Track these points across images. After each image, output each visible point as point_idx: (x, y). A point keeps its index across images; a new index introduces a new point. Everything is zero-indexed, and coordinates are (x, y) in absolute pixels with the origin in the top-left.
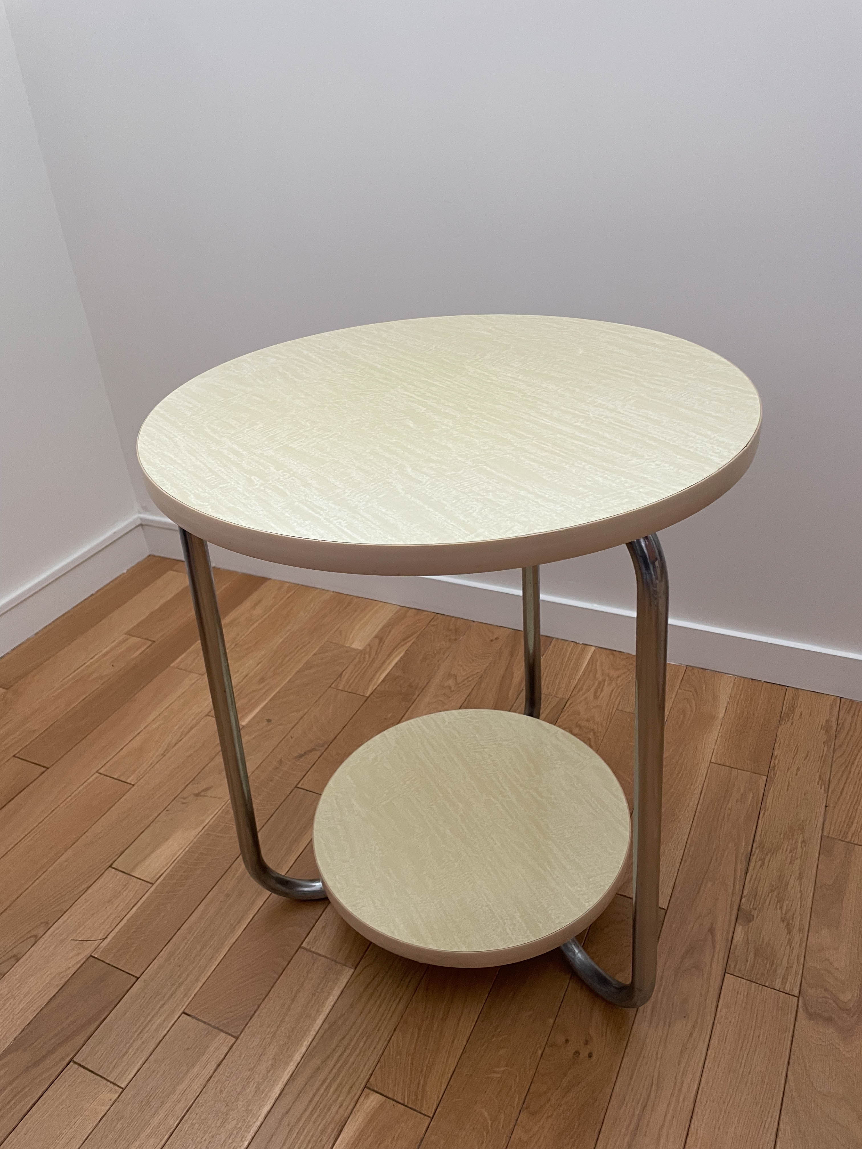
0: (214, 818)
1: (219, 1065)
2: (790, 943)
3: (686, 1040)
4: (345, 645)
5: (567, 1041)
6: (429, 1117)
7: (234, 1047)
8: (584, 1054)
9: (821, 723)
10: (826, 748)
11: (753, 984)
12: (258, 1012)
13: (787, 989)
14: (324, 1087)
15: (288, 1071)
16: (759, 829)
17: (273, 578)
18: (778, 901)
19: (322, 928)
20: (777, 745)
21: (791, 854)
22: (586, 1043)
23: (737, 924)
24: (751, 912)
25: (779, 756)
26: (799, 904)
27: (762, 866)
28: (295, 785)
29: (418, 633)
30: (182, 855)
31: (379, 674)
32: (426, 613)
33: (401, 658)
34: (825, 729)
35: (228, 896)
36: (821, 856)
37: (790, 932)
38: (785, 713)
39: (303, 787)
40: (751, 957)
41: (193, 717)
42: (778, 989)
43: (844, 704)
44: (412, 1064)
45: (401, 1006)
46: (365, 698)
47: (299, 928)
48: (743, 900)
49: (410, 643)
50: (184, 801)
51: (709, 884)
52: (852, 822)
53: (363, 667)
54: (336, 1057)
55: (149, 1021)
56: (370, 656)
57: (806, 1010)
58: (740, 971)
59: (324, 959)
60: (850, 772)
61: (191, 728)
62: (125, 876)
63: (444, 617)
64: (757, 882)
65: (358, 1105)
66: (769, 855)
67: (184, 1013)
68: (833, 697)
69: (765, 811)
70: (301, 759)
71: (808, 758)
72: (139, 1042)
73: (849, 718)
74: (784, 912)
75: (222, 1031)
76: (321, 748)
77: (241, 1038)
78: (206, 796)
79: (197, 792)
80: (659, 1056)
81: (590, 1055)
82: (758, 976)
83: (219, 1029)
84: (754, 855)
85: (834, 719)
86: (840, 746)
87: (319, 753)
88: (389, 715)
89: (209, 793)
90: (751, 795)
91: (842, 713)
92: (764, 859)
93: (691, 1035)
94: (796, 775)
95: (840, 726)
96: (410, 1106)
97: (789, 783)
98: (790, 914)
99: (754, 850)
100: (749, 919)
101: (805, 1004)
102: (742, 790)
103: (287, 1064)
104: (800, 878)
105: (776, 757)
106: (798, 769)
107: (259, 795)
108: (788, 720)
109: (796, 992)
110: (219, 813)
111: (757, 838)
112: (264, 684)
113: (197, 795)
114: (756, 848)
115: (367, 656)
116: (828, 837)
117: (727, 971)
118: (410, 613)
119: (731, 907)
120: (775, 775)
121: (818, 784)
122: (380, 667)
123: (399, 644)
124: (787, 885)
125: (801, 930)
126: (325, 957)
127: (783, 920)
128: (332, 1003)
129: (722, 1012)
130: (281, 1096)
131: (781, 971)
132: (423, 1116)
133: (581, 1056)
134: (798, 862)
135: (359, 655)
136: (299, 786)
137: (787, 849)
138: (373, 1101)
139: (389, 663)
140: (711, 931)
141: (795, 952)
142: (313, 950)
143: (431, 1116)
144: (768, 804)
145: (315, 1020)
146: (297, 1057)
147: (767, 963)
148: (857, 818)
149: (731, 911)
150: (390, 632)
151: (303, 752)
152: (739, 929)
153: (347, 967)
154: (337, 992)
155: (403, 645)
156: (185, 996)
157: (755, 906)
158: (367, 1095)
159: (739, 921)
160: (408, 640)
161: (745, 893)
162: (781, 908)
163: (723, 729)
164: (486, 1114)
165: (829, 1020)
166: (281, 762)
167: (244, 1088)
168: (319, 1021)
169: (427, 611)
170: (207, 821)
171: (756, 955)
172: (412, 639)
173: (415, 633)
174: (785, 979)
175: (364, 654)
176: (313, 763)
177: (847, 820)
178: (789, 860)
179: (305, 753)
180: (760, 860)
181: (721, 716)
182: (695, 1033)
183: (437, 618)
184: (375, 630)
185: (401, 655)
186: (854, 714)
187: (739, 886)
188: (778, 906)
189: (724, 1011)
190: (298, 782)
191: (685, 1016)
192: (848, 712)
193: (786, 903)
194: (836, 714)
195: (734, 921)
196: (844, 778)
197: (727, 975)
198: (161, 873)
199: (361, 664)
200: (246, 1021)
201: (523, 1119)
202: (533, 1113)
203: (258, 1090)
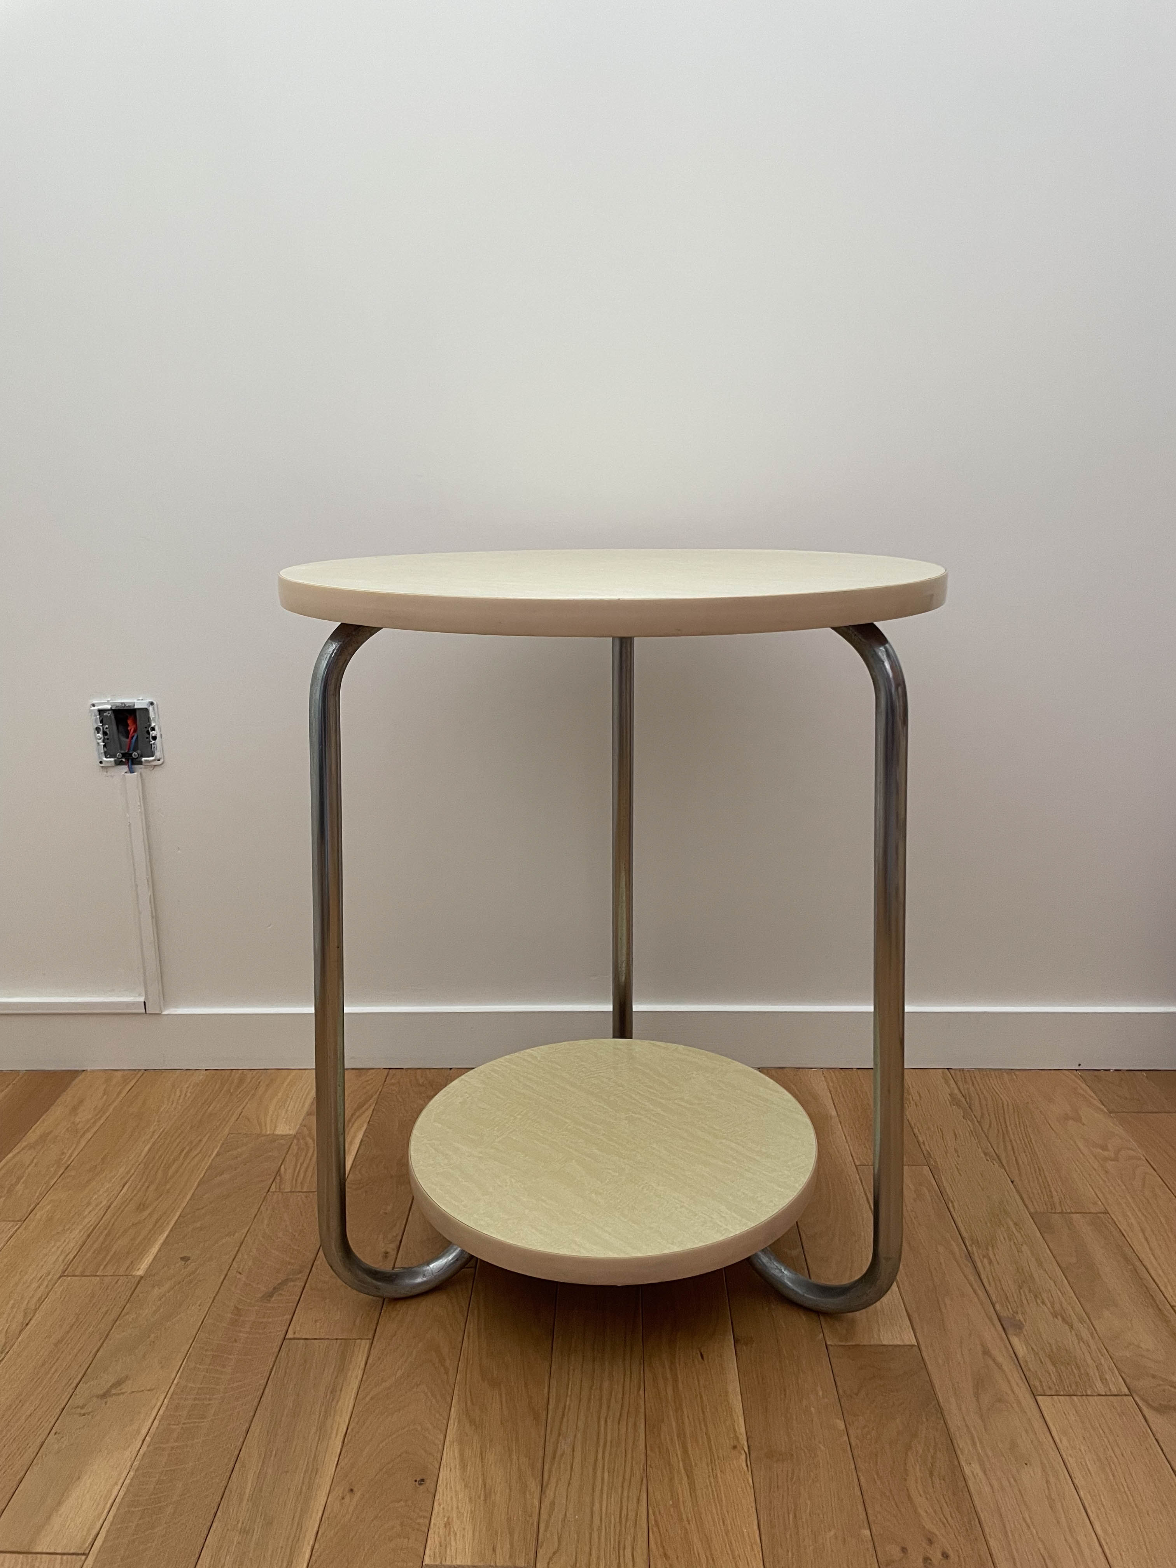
0: (156, 1423)
2: (1080, 1339)
3: (1046, 1490)
4: (264, 1132)
5: (904, 1550)
8: (936, 1557)
9: (946, 1099)
10: (969, 1122)
11: (1075, 1398)
13: (1113, 1390)
16: (959, 1224)
17: (89, 1069)
18: (1036, 1297)
19: (445, 1527)
20: (916, 1131)
21: (1012, 1242)
22: (930, 1542)
23: (1009, 1336)
24: (1015, 1317)
25: (926, 1142)
26: (1060, 1294)
27: (990, 1262)
28: (282, 1336)
29: (375, 1097)
30: (122, 1493)
32: (374, 1071)
33: (365, 1132)
34: (955, 1103)
35: (245, 1531)
36: (1046, 1235)
37: (1071, 1327)
39: (296, 1336)
40: (1051, 1367)
41: (35, 1285)
42: (1104, 1394)
43: (956, 1076)
47: (406, 1540)
48: (998, 1307)
49: (370, 1111)
50: (83, 1411)
51: (948, 1302)
52: (1051, 1192)
53: (310, 1154)
57: (1150, 1406)
58: (1050, 1388)
60: (1011, 1141)
63: (404, 1071)
64: (998, 1283)
66: (990, 1248)
68: (940, 1070)
69: (952, 1202)
70: (273, 1299)
71: (958, 1136)
73: (972, 1089)
74: (1049, 1306)
76: (299, 1276)
78: (123, 1393)
79: (101, 1392)
80: (1028, 1521)
81: (945, 1556)
82: (1074, 1387)
84: (974, 1254)
85: (956, 1091)
86: (982, 1117)
87: (300, 1284)
88: (389, 1208)
89: (127, 1387)
90: (925, 1188)
91: (960, 1085)
92: (988, 1254)
93: (1047, 1482)
94: (959, 1157)
95: (968, 1097)
97: (957, 1167)
98: (1057, 1306)
99: (969, 1248)
100: (1019, 1326)
101: (1143, 1400)
102: (912, 1187)
104: (1040, 1264)
105: (924, 1143)
106: (956, 1151)
107: (224, 1366)
108: (910, 1102)
109: (1125, 1391)
110: (161, 1412)
111: (965, 1234)
112: (148, 1212)
113: (104, 1396)
114: (971, 1246)
115: (309, 1140)
116: (1036, 1212)
117: (1035, 1393)
119: (990, 1319)
120: (936, 1162)
121: (988, 1161)
123: (352, 1115)
124: (1032, 1276)
125: (1081, 1320)
127: (1055, 1315)
129: (1064, 1444)
131: (1093, 1372)
134: (1025, 1248)
135: (295, 1141)
136: (289, 1336)
137: (1004, 1238)
139: (351, 1143)
140: (986, 1352)
141: (1093, 1347)
144: (949, 1194)
147: (1072, 1369)
148: (1052, 1187)
149: (993, 1324)
151: (271, 1289)
152: (1015, 1340)
155: (358, 1117)
157: (1015, 1310)
159: (1010, 1331)
161: (994, 1298)
162: (1043, 1303)
163: (846, 1127)
166: (237, 1311)
169: (374, 1069)
170: (144, 1431)
171: (1054, 1364)
172: (372, 1105)
173: (372, 1096)
174: (1103, 1380)
175: (304, 1138)
176: (298, 1299)
177: (1044, 1190)
178: (1014, 1247)
179: (274, 1289)
180: (984, 1257)
181: (834, 1113)
182: (1052, 1480)
183: (394, 1074)
184: (303, 1106)
185: (364, 1128)
186: (973, 1083)
187: (981, 1293)
188: (1038, 1301)
189: (1065, 1440)
190: (284, 1332)
191: (1026, 1464)
192: (966, 1082)
193: (1045, 1295)
194: (955, 1086)
195: (1003, 1333)
196: (1009, 1148)
197: (1039, 1398)
198: (94, 1532)
199: (304, 1154)
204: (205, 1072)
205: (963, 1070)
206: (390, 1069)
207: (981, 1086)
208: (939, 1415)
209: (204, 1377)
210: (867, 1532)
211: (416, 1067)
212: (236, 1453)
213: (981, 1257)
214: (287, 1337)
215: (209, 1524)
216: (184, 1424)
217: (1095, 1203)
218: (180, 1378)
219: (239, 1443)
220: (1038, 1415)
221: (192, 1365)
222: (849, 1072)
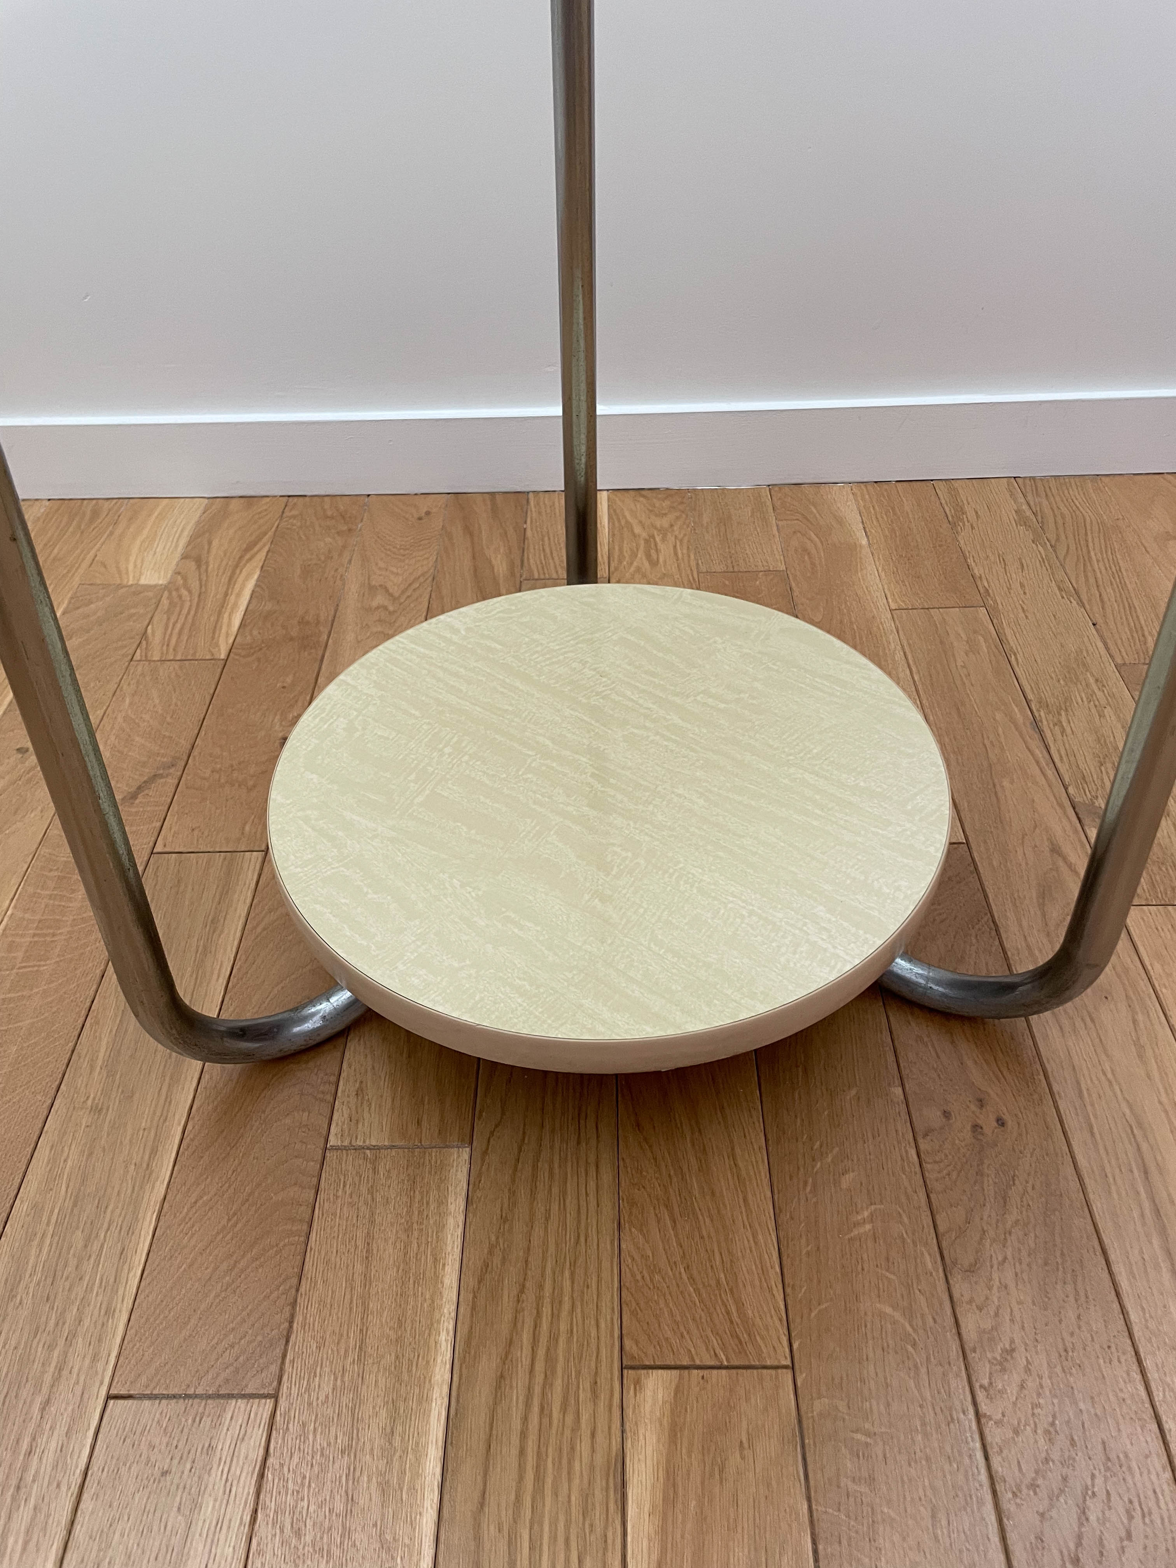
1: (262, 1475)
3: (1133, 1034)
4: (125, 582)
5: (947, 1114)
6: (786, 1367)
7: (278, 1418)
8: (989, 1124)
9: (1011, 517)
10: (1041, 548)
11: (1170, 908)
12: (299, 1319)
14: (536, 1409)
15: (434, 1411)
16: (1024, 682)
19: (357, 1093)
20: (970, 561)
21: (1092, 703)
22: (981, 1103)
23: (1086, 828)
24: (1094, 803)
25: (983, 575)
27: (1063, 732)
28: (149, 851)
29: (270, 534)
31: (226, 616)
32: (268, 500)
33: (258, 580)
34: (1022, 523)
38: (952, 516)
39: (167, 849)
43: (1025, 486)
44: (691, 1278)
46: (223, 662)
47: (304, 1114)
48: (1071, 790)
49: (263, 554)
51: (1006, 783)
52: (1144, 636)
53: (185, 611)
54: (526, 1337)
56: (190, 592)
59: (394, 1152)
60: (1094, 570)
63: (307, 499)
64: (1072, 758)
65: (629, 1412)
66: (1063, 713)
67: (109, 1397)
68: (1004, 480)
69: (1015, 655)
70: (137, 801)
71: (1025, 566)
73: (1045, 503)
75: (230, 1396)
76: (172, 770)
77: (284, 1390)
80: (1110, 1076)
81: (1001, 1122)
83: (218, 1396)
84: (1041, 721)
85: (1025, 508)
86: (1058, 540)
87: (173, 781)
88: (289, 680)
90: (980, 637)
91: (1030, 498)
92: (1060, 722)
93: (1135, 1021)
94: (1025, 593)
95: (1039, 514)
96: (735, 1362)
97: (1023, 608)
99: (1036, 714)
102: (963, 635)
103: (424, 1399)
105: (980, 577)
106: (1022, 586)
108: (964, 525)
111: (1030, 696)
114: (1038, 711)
115: (184, 592)
116: (1124, 664)
118: (234, 505)
119: (1061, 806)
120: (995, 601)
121: (1063, 597)
122: (223, 605)
123: (241, 558)
126: (392, 1147)
128: (460, 1231)
130: (449, 1476)
132: (773, 1372)
133: (987, 1130)
134: (1108, 711)
135: (166, 594)
136: (158, 849)
137: (1082, 699)
138: (655, 1387)
139: (239, 595)
140: (1055, 850)
142: (360, 1143)
143: (788, 1362)
144: (1012, 643)
145: (437, 1279)
146: (441, 1374)
147: (1167, 869)
148: (1145, 628)
149: (1065, 813)
150: (210, 543)
151: (134, 789)
153: (453, 1147)
154: (456, 1205)
155: (250, 559)
156: (95, 1358)
157: (1093, 794)
158: (637, 1382)
159: (1087, 821)
160: (256, 549)
161: (1067, 780)
163: (879, 558)
164: (888, 1310)
167: (350, 1500)
168: (450, 1277)
169: (268, 496)
172: (264, 545)
173: (265, 534)
175: (177, 590)
176: (169, 800)
177: (1135, 635)
178: (1094, 710)
179: (139, 788)
180: (1056, 724)
181: (864, 542)
182: (1140, 1017)
183: (295, 504)
184: (176, 546)
185: (256, 577)
186: (1047, 495)
187: (1050, 773)
189: (1157, 966)
190: (151, 844)
191: (1106, 998)
192: (1038, 495)
194: (1023, 500)
195: (1079, 825)
196: (1092, 581)
199: (178, 609)
200: (278, 1351)
201: (960, 1288)
202: (971, 1270)
203: (384, 1488)
204: (47, 503)
205: (1033, 478)
206: (289, 496)
207: (1058, 499)
208: (994, 933)
209: (47, 906)
210: (899, 1091)
211: (323, 493)
212: (88, 1004)
213: (1051, 726)
214: (155, 851)
215: (49, 1101)
216: (19, 968)
218: (15, 907)
219: (92, 993)
221: (31, 890)
222: (885, 486)
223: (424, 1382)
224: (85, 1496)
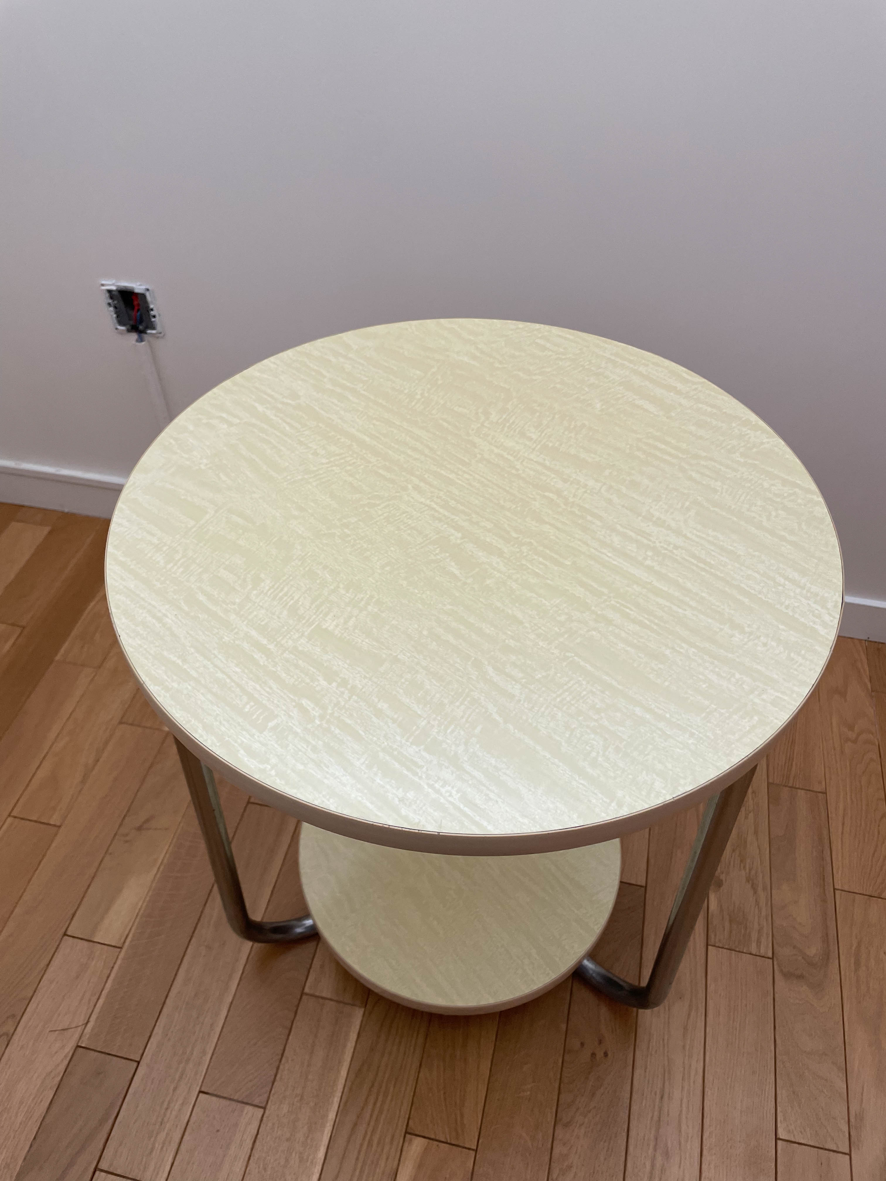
0: (168, 856)
1: (255, 1142)
2: (757, 903)
3: (686, 1021)
5: (582, 1044)
6: (473, 1150)
7: (265, 1119)
8: (600, 1054)
11: (733, 953)
12: (279, 1076)
13: (762, 952)
14: (366, 1143)
15: (326, 1132)
18: (741, 861)
19: (320, 968)
22: (600, 1042)
24: (720, 876)
26: (759, 861)
30: (144, 906)
35: (210, 947)
36: (771, 806)
37: (755, 892)
40: (727, 924)
42: (754, 953)
44: (445, 1099)
45: (421, 1040)
47: (296, 972)
50: (126, 839)
52: (792, 765)
54: (370, 1108)
55: (167, 1109)
57: (781, 971)
58: (720, 941)
59: (332, 1003)
61: (106, 743)
62: (86, 943)
65: (404, 1153)
67: (201, 1092)
72: (162, 1136)
74: (747, 871)
75: (247, 1104)
77: (268, 1107)
78: (150, 829)
79: (138, 825)
80: (665, 1042)
81: (606, 1054)
82: (736, 943)
83: (242, 1102)
89: (153, 825)
93: (689, 1016)
96: (453, 1142)
98: (753, 872)
100: (719, 884)
101: (779, 965)
103: (323, 1126)
104: (756, 832)
109: (770, 955)
110: (170, 848)
113: (140, 829)
116: (773, 784)
117: (709, 943)
124: (746, 842)
125: (764, 889)
126: (331, 1000)
127: (748, 880)
128: (352, 1050)
129: (711, 987)
130: (327, 1161)
131: (754, 936)
132: (467, 1150)
133: (598, 1057)
134: (751, 815)
138: (417, 1145)
141: (764, 913)
142: (317, 994)
143: (475, 1148)
145: (339, 1072)
146: (332, 1116)
147: (741, 929)
152: (712, 897)
153: (357, 1006)
154: (353, 1036)
156: (196, 1074)
157: (722, 870)
158: (411, 1140)
162: (744, 867)
164: (524, 1135)
165: (800, 977)
167: (287, 1160)
168: (344, 1073)
170: (160, 861)
171: (731, 921)
174: (759, 942)
182: (692, 1013)
188: (742, 865)
189: (713, 985)
191: (680, 998)
193: (748, 861)
197: (710, 947)
198: (126, 932)
200: (268, 1089)
201: (559, 1132)
202: (567, 1125)
203: (301, 1160)
208: (641, 944)
210: (564, 1026)
214: (250, 801)
215: (189, 938)
216: (182, 860)
217: (820, 783)
220: (703, 961)
223: (325, 1116)
224: (187, 1133)
